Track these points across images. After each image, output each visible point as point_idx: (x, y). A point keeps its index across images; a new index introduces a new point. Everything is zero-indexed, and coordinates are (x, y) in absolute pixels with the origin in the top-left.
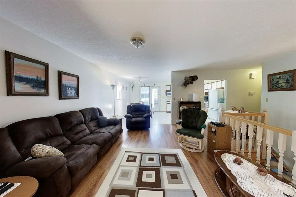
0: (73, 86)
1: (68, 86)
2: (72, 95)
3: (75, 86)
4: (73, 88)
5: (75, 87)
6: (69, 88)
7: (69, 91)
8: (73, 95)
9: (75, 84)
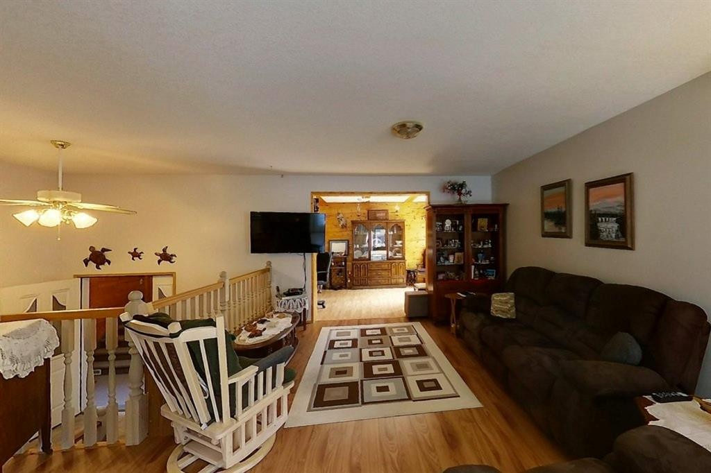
0: (613, 211)
1: (601, 213)
2: (611, 237)
3: (619, 208)
4: (612, 215)
5: (618, 212)
6: (603, 219)
7: (603, 226)
8: (614, 235)
9: (617, 204)
